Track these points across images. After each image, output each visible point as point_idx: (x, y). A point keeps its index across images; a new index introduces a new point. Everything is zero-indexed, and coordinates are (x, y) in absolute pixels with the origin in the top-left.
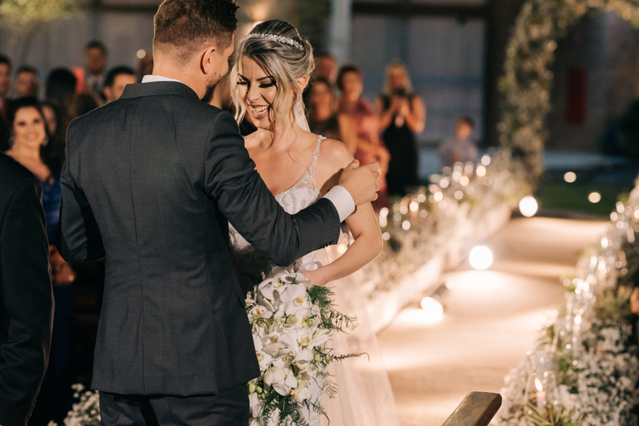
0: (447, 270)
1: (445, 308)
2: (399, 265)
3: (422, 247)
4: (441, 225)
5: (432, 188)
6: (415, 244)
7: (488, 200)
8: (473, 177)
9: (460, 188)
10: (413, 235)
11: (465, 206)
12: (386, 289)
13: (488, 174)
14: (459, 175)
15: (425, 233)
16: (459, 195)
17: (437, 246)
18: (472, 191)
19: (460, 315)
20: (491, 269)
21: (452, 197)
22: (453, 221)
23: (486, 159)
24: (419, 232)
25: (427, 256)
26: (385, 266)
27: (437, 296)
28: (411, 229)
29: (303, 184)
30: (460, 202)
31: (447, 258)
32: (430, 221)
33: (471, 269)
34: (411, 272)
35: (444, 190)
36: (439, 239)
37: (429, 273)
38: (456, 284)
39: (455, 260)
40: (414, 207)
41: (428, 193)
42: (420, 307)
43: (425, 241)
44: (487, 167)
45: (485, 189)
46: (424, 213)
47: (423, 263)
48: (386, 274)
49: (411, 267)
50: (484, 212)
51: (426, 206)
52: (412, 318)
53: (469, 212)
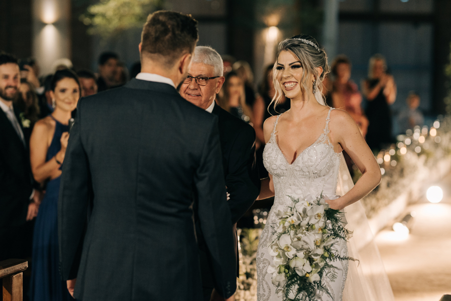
0: (411, 203)
1: (410, 230)
2: (378, 200)
3: (393, 188)
4: (406, 171)
5: (400, 145)
6: (389, 185)
7: (439, 153)
8: (428, 136)
9: (419, 144)
10: (387, 179)
11: (423, 158)
12: (369, 217)
13: (438, 134)
14: (418, 136)
15: (396, 177)
16: (418, 149)
17: (404, 186)
18: (427, 147)
19: (421, 236)
20: (441, 202)
21: (413, 151)
22: (414, 168)
23: (437, 124)
24: (391, 176)
25: (397, 194)
26: (368, 200)
27: (405, 222)
28: (385, 174)
29: (320, 141)
30: (419, 155)
31: (410, 195)
32: (399, 168)
33: (428, 202)
34: (386, 205)
35: (408, 147)
36: (405, 181)
37: (398, 206)
38: (418, 213)
39: (416, 195)
40: (387, 158)
41: (397, 149)
42: (392, 230)
43: (396, 183)
44: (437, 130)
45: (437, 145)
46: (394, 163)
47: (394, 198)
48: (369, 206)
49: (386, 201)
50: (436, 162)
51: (395, 158)
52: (387, 238)
53: (426, 162)
